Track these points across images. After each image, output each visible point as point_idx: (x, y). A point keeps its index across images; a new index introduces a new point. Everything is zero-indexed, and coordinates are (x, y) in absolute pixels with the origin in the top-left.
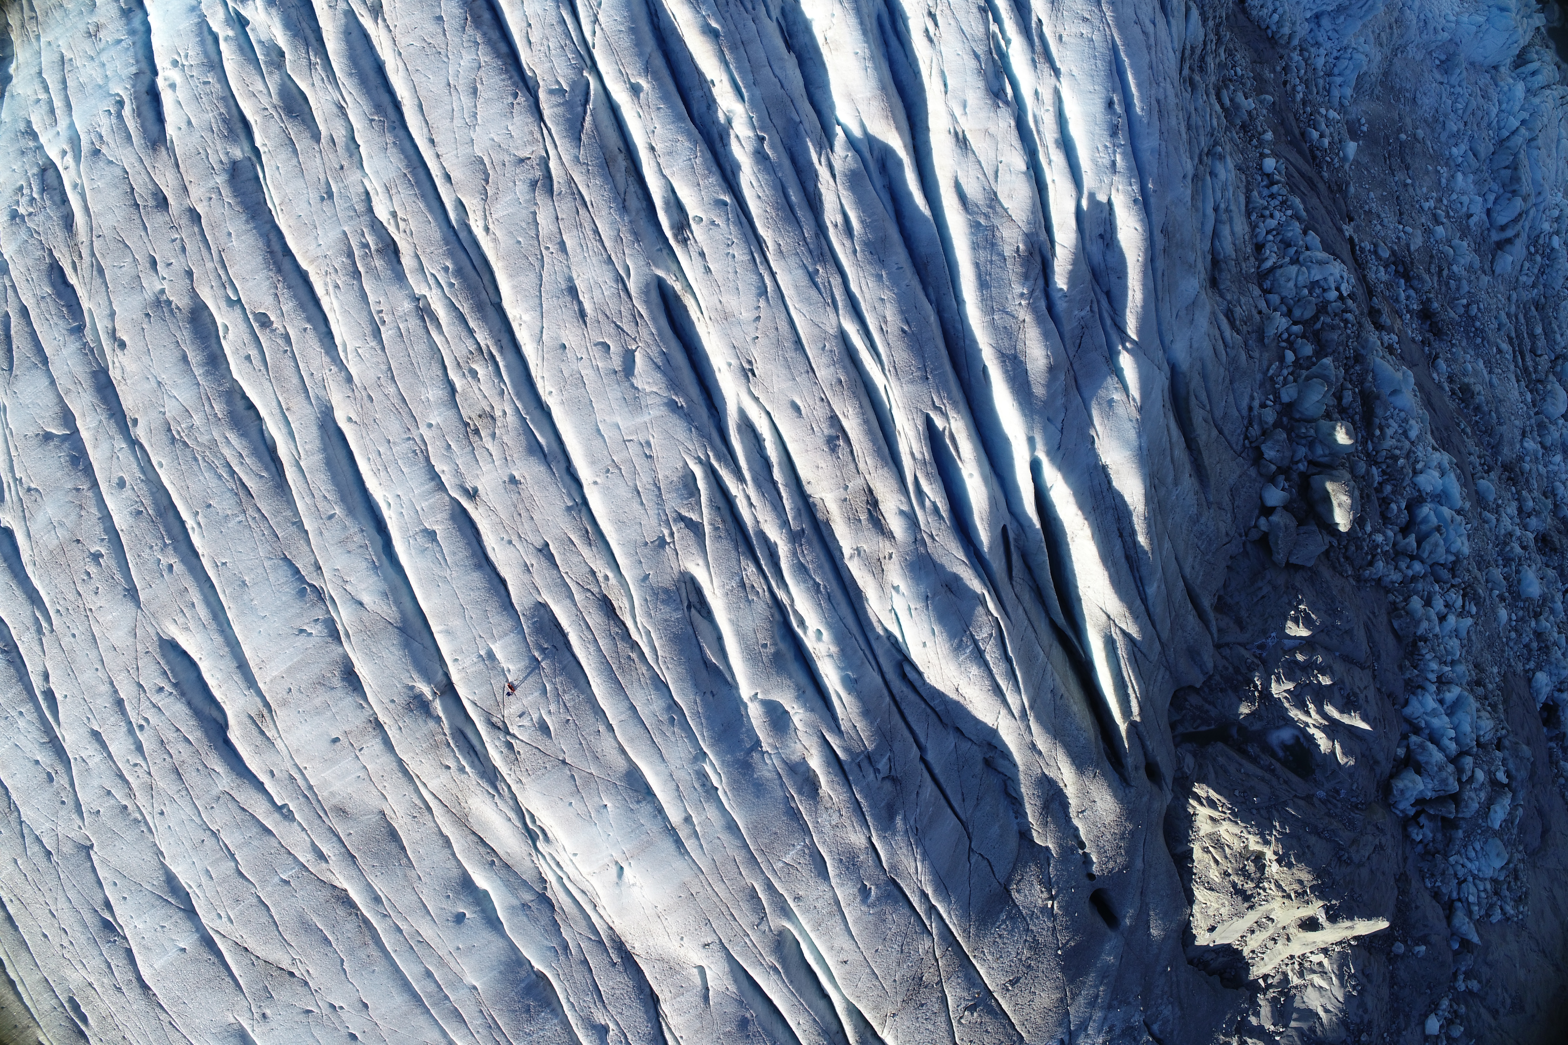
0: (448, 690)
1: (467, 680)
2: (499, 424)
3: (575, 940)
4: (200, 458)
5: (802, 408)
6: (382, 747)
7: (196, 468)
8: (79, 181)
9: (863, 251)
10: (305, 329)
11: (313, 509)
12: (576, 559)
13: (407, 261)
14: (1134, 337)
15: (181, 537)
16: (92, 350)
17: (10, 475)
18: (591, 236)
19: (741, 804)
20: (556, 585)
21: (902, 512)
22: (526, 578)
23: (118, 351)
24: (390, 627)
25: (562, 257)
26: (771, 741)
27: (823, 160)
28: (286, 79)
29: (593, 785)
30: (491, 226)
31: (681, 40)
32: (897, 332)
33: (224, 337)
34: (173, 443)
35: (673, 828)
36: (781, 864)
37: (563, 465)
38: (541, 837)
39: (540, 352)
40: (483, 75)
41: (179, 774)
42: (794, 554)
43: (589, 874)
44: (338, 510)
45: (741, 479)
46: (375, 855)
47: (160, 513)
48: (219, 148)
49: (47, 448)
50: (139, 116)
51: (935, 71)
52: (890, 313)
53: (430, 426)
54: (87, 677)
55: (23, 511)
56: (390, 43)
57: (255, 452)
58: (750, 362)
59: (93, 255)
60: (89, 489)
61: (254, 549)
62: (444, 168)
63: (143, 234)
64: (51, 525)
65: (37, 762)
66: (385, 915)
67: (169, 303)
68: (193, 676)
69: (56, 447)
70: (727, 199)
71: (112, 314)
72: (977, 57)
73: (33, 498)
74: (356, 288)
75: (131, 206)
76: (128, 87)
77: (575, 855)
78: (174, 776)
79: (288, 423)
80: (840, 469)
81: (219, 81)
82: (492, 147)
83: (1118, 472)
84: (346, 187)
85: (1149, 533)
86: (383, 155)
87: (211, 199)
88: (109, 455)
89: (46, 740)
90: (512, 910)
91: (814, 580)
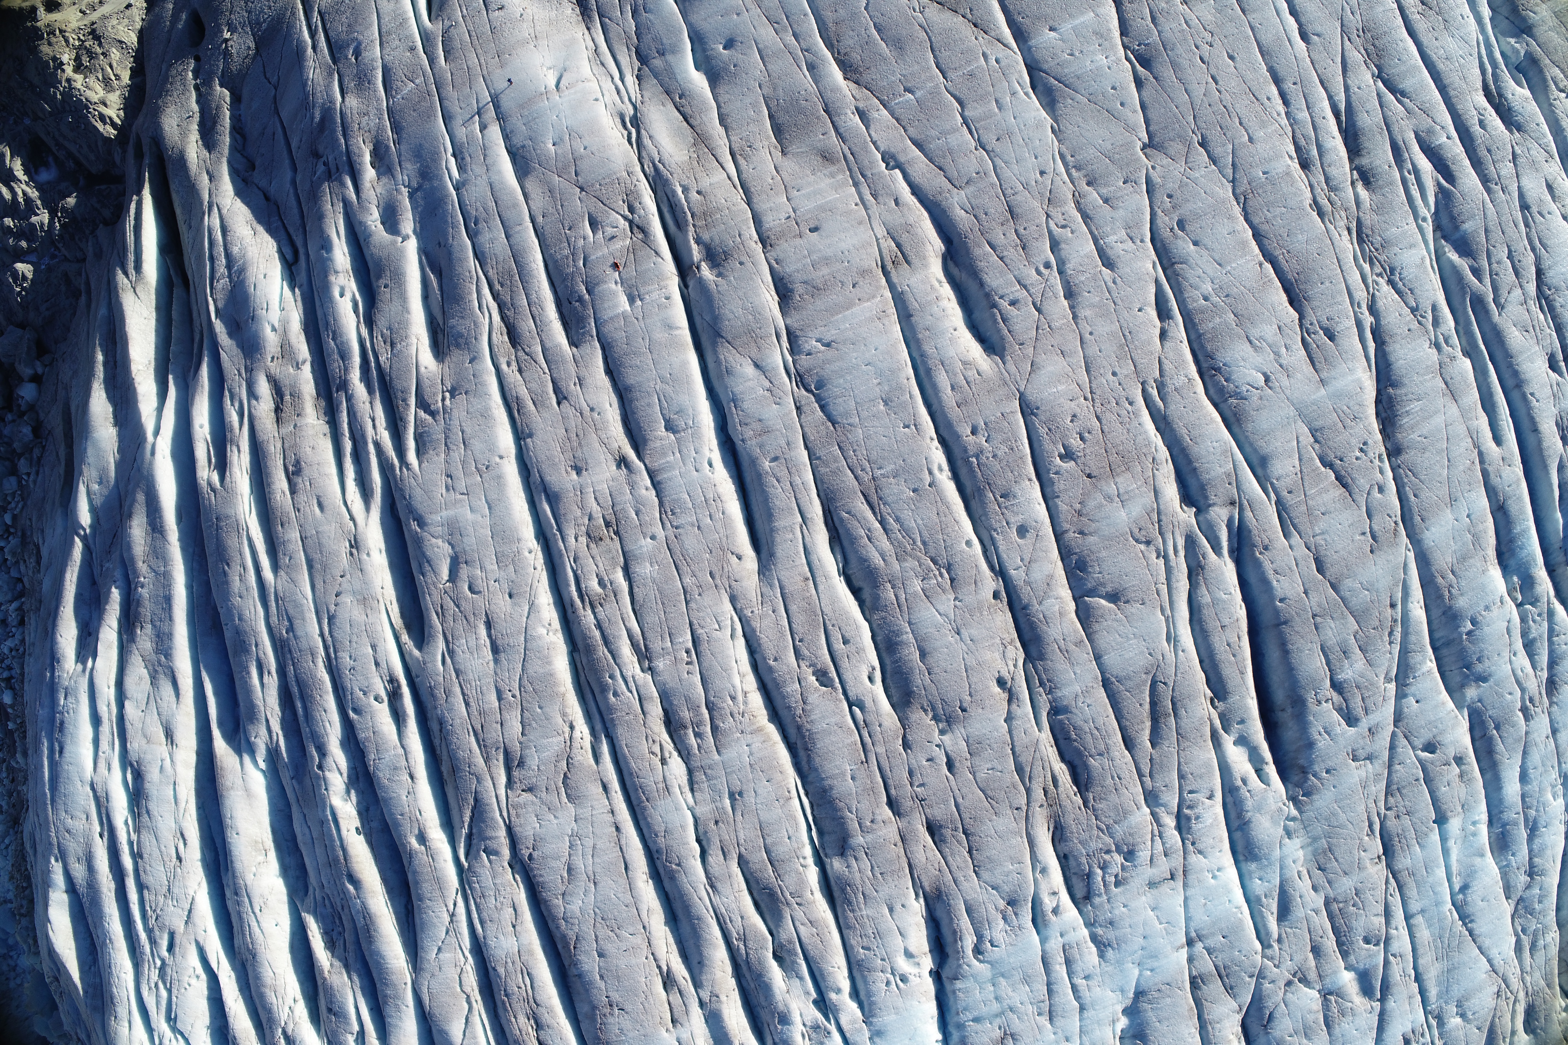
0: (684, 269)
1: (660, 277)
2: (584, 529)
3: (624, 19)
4: (919, 543)
5: (316, 506)
6: (764, 219)
7: (926, 534)
8: (1038, 876)
9: (250, 645)
10: (775, 660)
11: (793, 470)
12: (533, 385)
13: (656, 710)
14: (77, 539)
15: (959, 463)
16: (1041, 684)
17: (1173, 563)
18: (471, 700)
19: (435, 139)
20: (556, 362)
21: (256, 399)
22: (583, 372)
23: (1007, 676)
24: (730, 339)
25: (501, 684)
26: (399, 197)
27: (275, 738)
28: (775, 932)
29: (560, 165)
30: (567, 730)
31: (385, 880)
32: (233, 564)
33: (874, 669)
34: (950, 565)
35: (498, 119)
36: (417, 81)
37: (531, 479)
38: (627, 120)
39: (533, 593)
40: (560, 885)
41: (1011, 212)
42: (346, 370)
43: (589, 81)
44: (766, 465)
45: (377, 445)
46: (802, 111)
47: (980, 492)
48: (857, 875)
49: (1116, 585)
50: (955, 932)
51: (182, 805)
52: (236, 584)
53: (653, 538)
54: (1106, 328)
55: (1159, 521)
56: (653, 942)
57: (853, 540)
58: (351, 554)
59: (1028, 791)
60: (1066, 531)
61: (867, 437)
62: (608, 798)
63: (960, 800)
64: (1123, 499)
65: (1195, 243)
66: (806, 51)
67: (936, 718)
68: (977, 315)
69: (1103, 585)
70: (352, 714)
71: (1009, 719)
72: (148, 812)
73: (1143, 533)
74: (712, 693)
75: (973, 834)
76: (965, 967)
77: (597, 100)
78: (1018, 210)
79: (809, 564)
80: (296, 444)
81: (852, 947)
82: (556, 810)
83: (106, 419)
84: (714, 801)
85: (92, 361)
86: (669, 826)
87: (872, 821)
88: (1033, 565)
89: (1178, 267)
90: (675, 49)
91: (336, 344)
